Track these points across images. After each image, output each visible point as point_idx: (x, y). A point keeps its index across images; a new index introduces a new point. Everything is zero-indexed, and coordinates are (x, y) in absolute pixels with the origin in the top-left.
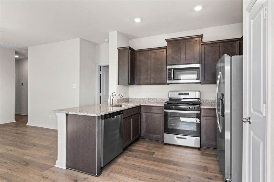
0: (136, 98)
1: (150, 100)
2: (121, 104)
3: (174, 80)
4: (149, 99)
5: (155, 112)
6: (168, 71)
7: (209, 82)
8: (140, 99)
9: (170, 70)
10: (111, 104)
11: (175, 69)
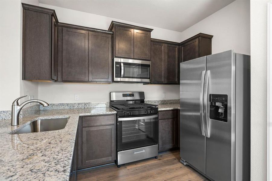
0: (54, 105)
1: (80, 106)
2: (36, 119)
3: (124, 77)
4: (79, 104)
5: (103, 124)
6: (116, 66)
7: (157, 83)
8: (63, 104)
9: (119, 63)
10: (15, 123)
11: (125, 64)
